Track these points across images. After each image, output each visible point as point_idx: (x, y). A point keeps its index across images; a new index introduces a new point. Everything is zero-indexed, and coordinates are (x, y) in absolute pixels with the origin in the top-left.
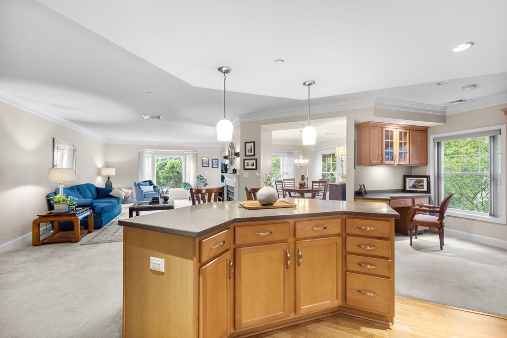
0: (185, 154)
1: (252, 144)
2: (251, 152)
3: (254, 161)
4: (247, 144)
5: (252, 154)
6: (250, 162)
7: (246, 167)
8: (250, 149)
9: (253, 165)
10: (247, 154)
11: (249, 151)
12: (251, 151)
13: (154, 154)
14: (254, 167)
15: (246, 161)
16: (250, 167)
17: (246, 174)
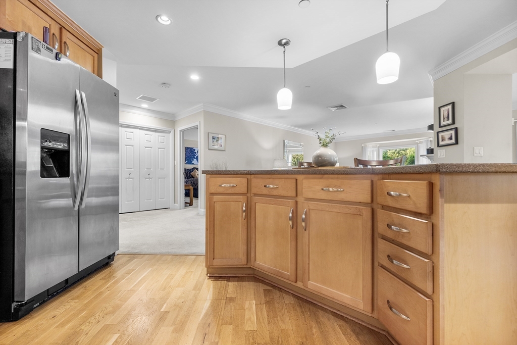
0: (417, 144)
1: (450, 107)
2: (449, 120)
3: (453, 132)
6: (447, 135)
7: (441, 143)
8: (446, 115)
9: (451, 138)
10: (443, 123)
11: (446, 119)
13: (379, 147)
14: (453, 141)
15: (440, 135)
16: (447, 142)
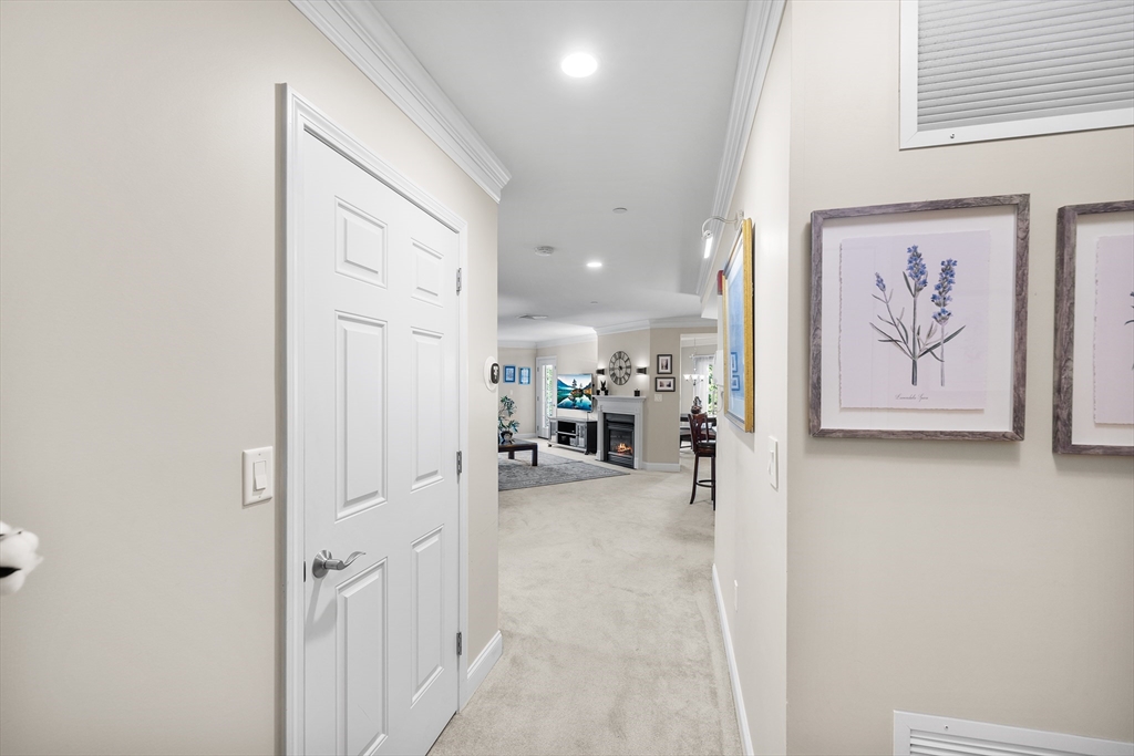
1: (669, 358)
2: (667, 369)
3: (672, 380)
4: (661, 358)
5: (669, 371)
6: (666, 382)
7: (659, 388)
8: (664, 365)
9: (670, 386)
10: (661, 371)
11: (664, 368)
12: (667, 367)
14: (671, 388)
15: (659, 380)
16: (666, 388)
17: (658, 397)
